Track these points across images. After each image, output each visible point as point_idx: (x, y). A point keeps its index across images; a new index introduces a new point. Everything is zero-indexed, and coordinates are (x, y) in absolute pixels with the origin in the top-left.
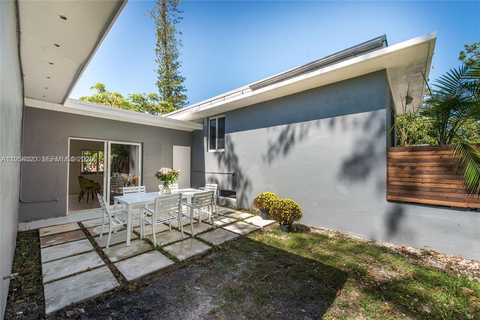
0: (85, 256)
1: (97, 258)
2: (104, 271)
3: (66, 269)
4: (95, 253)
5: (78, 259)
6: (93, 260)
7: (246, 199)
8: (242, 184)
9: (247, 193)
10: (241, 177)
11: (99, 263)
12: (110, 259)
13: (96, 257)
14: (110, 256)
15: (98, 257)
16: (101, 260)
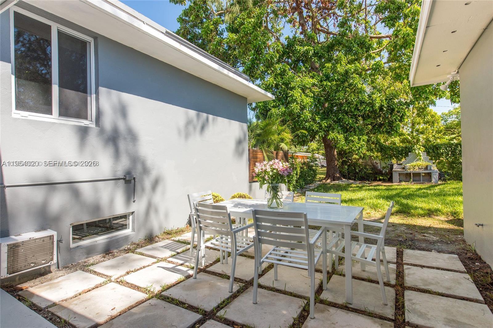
0: (421, 284)
1: (408, 274)
2: (408, 260)
3: (446, 277)
4: (407, 282)
5: (432, 284)
6: (414, 274)
7: (156, 211)
8: (148, 183)
9: (157, 198)
10: (146, 171)
11: (409, 268)
12: (395, 268)
13: (409, 276)
14: (393, 271)
15: (406, 275)
16: (406, 270)
